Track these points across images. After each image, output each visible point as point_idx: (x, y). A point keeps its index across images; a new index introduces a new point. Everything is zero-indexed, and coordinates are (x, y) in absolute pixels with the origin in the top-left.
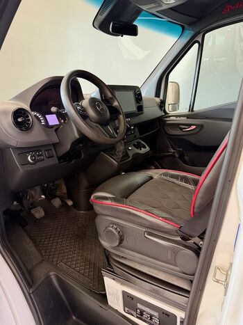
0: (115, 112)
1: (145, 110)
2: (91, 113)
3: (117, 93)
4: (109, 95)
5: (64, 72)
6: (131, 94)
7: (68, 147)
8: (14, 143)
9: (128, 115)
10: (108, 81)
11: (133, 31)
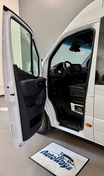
0: (74, 70)
1: (82, 70)
2: (69, 70)
3: (74, 66)
4: (73, 66)
5: (64, 61)
6: (78, 66)
7: (63, 77)
8: (53, 75)
9: (77, 71)
10: (72, 63)
11: (79, 51)
